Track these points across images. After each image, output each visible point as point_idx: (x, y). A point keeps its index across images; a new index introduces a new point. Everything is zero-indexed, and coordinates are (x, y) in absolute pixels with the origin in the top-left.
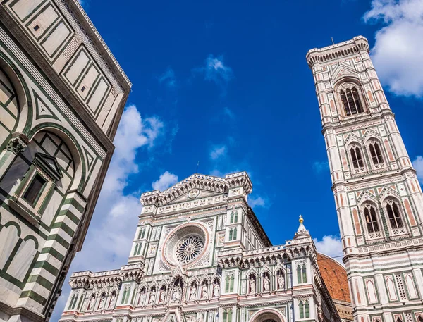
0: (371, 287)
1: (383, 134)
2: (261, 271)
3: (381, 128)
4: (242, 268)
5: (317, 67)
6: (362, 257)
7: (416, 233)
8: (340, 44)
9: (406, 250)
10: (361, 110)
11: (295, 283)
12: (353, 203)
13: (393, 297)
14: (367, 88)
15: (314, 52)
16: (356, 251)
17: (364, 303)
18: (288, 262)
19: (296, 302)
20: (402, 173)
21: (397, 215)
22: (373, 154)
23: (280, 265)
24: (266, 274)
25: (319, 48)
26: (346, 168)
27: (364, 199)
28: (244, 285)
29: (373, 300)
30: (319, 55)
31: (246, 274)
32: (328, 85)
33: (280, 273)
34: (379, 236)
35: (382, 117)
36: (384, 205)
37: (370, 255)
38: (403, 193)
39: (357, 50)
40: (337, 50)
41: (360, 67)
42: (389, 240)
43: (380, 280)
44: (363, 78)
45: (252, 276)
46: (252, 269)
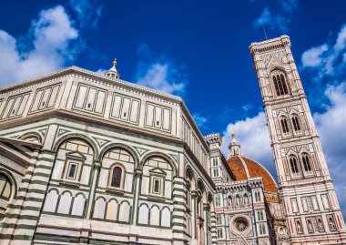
0: (294, 203)
1: (301, 111)
2: (235, 194)
3: (299, 107)
4: (223, 193)
5: (257, 57)
6: (289, 187)
7: (318, 174)
8: (272, 40)
9: (313, 184)
10: (287, 93)
11: (255, 202)
12: (284, 155)
13: (306, 209)
14: (290, 76)
15: (255, 45)
16: (286, 184)
17: (291, 212)
18: (249, 189)
19: (256, 212)
20: (311, 138)
21: (308, 163)
22: (294, 124)
23: (245, 191)
24: (237, 196)
25: (258, 42)
26: (279, 132)
27: (289, 153)
28: (225, 202)
29: (296, 210)
30: (258, 48)
31: (226, 196)
32: (265, 72)
33: (245, 195)
34: (298, 176)
35: (300, 99)
36: (301, 157)
37: (294, 186)
38: (312, 150)
39: (283, 46)
40: (270, 45)
41: (285, 60)
42: (304, 178)
43: (299, 200)
44: (287, 68)
45: (230, 197)
46: (229, 193)
